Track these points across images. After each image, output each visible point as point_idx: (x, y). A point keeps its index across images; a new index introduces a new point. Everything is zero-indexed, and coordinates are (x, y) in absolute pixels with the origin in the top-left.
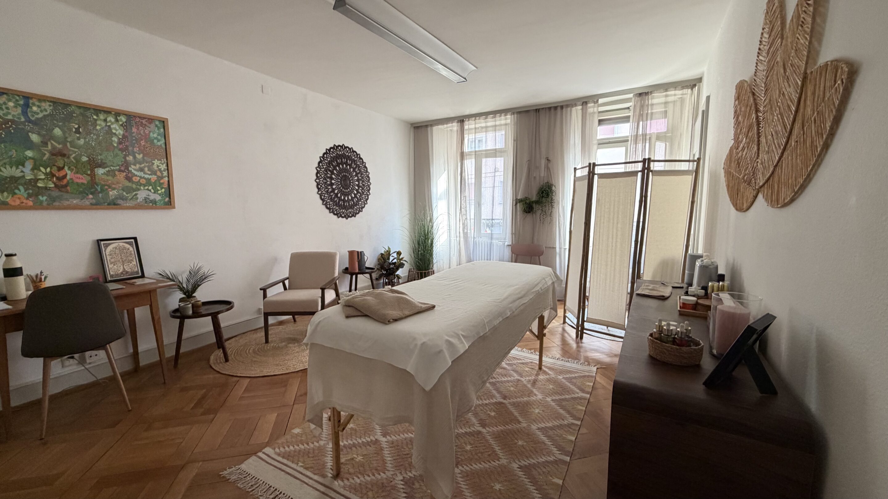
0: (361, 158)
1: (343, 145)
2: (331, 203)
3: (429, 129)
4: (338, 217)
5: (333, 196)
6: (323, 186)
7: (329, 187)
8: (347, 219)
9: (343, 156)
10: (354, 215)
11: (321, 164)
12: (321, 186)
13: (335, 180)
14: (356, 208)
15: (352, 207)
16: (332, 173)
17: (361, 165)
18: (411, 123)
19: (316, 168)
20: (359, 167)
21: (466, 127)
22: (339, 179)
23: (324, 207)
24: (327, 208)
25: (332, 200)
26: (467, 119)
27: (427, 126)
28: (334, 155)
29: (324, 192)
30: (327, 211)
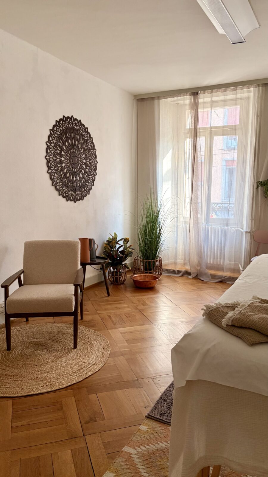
0: (88, 133)
1: (72, 116)
2: (60, 184)
3: (156, 102)
4: (67, 201)
5: (62, 176)
6: (53, 164)
7: (59, 166)
8: (75, 202)
9: (72, 130)
10: (82, 199)
11: (51, 139)
12: (51, 164)
13: (64, 158)
14: (83, 189)
15: (80, 189)
16: (62, 149)
17: (88, 141)
18: (136, 94)
19: (46, 143)
20: (87, 143)
21: (201, 100)
22: (68, 156)
23: (53, 188)
24: (56, 189)
25: (61, 180)
26: (202, 92)
27: (153, 99)
28: (63, 128)
29: (53, 171)
30: (57, 193)
